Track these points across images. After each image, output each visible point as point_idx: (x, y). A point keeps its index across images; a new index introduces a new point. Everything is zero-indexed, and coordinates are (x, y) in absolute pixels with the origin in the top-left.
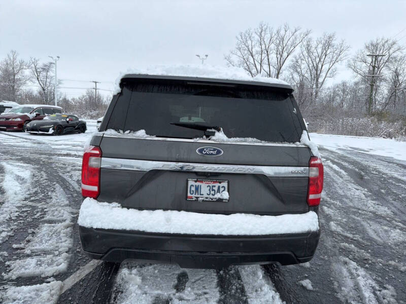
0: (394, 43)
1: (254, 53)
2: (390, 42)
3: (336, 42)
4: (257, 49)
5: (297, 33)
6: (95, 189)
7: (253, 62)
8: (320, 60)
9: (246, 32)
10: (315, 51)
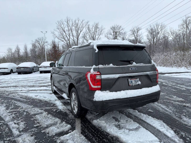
0: (120, 27)
1: (65, 31)
2: (119, 27)
3: (99, 26)
4: (66, 29)
5: (83, 22)
6: (99, 87)
7: (65, 35)
8: (94, 34)
9: (60, 21)
10: (92, 30)
